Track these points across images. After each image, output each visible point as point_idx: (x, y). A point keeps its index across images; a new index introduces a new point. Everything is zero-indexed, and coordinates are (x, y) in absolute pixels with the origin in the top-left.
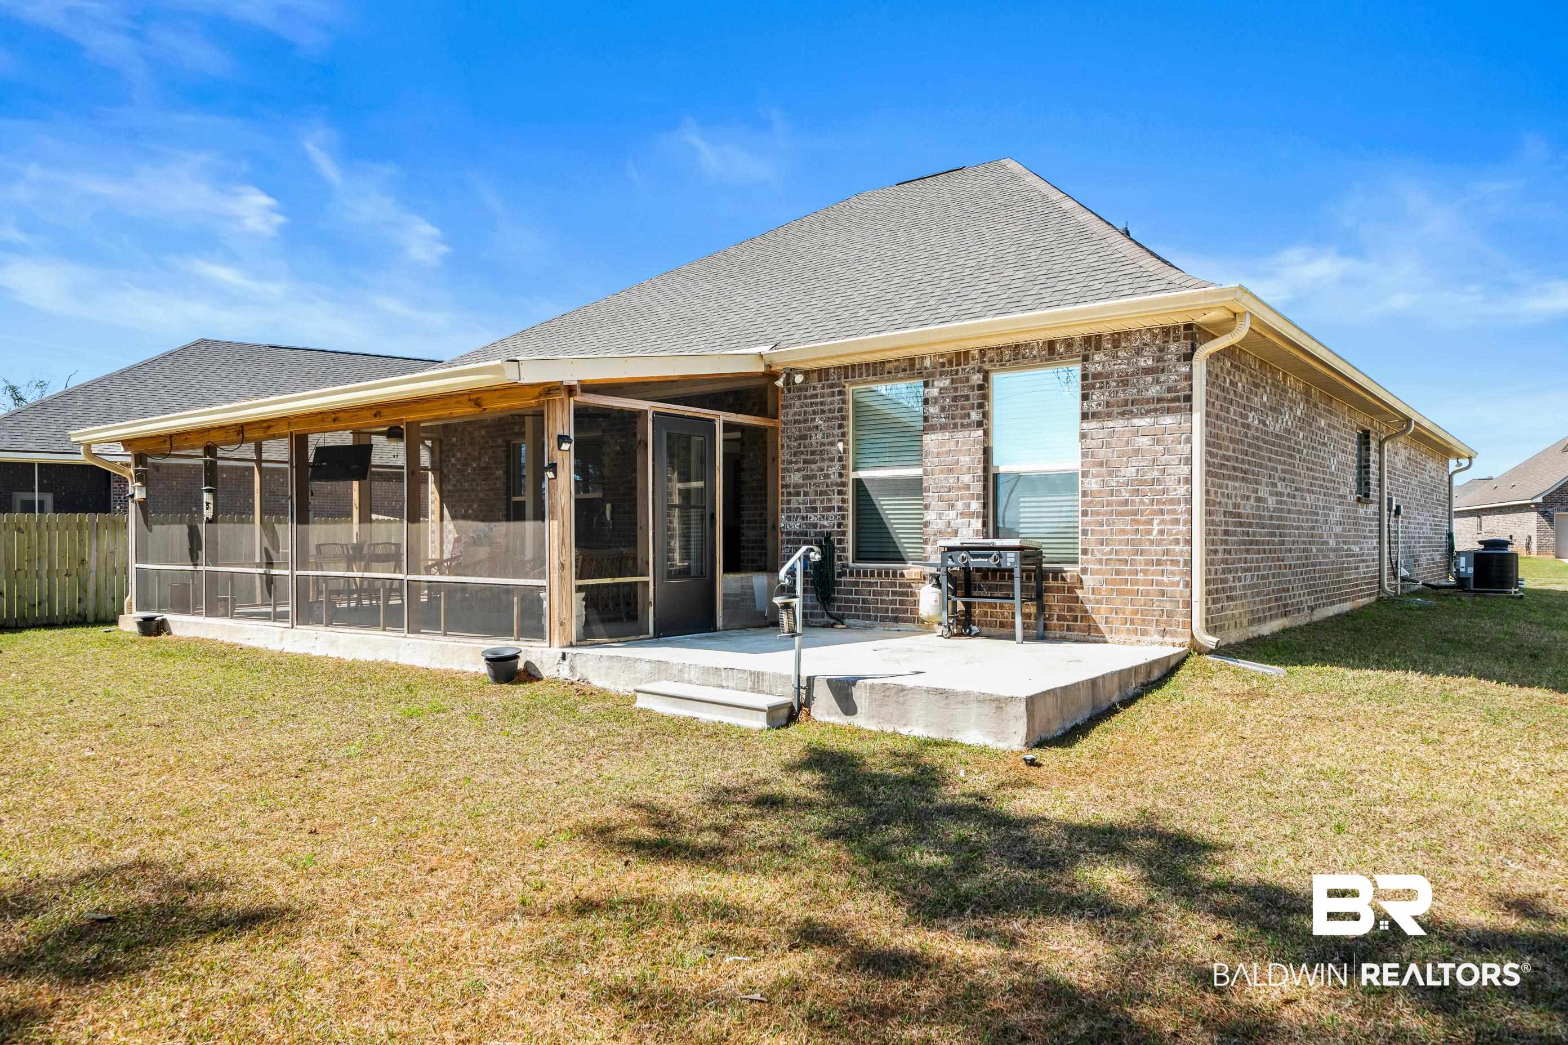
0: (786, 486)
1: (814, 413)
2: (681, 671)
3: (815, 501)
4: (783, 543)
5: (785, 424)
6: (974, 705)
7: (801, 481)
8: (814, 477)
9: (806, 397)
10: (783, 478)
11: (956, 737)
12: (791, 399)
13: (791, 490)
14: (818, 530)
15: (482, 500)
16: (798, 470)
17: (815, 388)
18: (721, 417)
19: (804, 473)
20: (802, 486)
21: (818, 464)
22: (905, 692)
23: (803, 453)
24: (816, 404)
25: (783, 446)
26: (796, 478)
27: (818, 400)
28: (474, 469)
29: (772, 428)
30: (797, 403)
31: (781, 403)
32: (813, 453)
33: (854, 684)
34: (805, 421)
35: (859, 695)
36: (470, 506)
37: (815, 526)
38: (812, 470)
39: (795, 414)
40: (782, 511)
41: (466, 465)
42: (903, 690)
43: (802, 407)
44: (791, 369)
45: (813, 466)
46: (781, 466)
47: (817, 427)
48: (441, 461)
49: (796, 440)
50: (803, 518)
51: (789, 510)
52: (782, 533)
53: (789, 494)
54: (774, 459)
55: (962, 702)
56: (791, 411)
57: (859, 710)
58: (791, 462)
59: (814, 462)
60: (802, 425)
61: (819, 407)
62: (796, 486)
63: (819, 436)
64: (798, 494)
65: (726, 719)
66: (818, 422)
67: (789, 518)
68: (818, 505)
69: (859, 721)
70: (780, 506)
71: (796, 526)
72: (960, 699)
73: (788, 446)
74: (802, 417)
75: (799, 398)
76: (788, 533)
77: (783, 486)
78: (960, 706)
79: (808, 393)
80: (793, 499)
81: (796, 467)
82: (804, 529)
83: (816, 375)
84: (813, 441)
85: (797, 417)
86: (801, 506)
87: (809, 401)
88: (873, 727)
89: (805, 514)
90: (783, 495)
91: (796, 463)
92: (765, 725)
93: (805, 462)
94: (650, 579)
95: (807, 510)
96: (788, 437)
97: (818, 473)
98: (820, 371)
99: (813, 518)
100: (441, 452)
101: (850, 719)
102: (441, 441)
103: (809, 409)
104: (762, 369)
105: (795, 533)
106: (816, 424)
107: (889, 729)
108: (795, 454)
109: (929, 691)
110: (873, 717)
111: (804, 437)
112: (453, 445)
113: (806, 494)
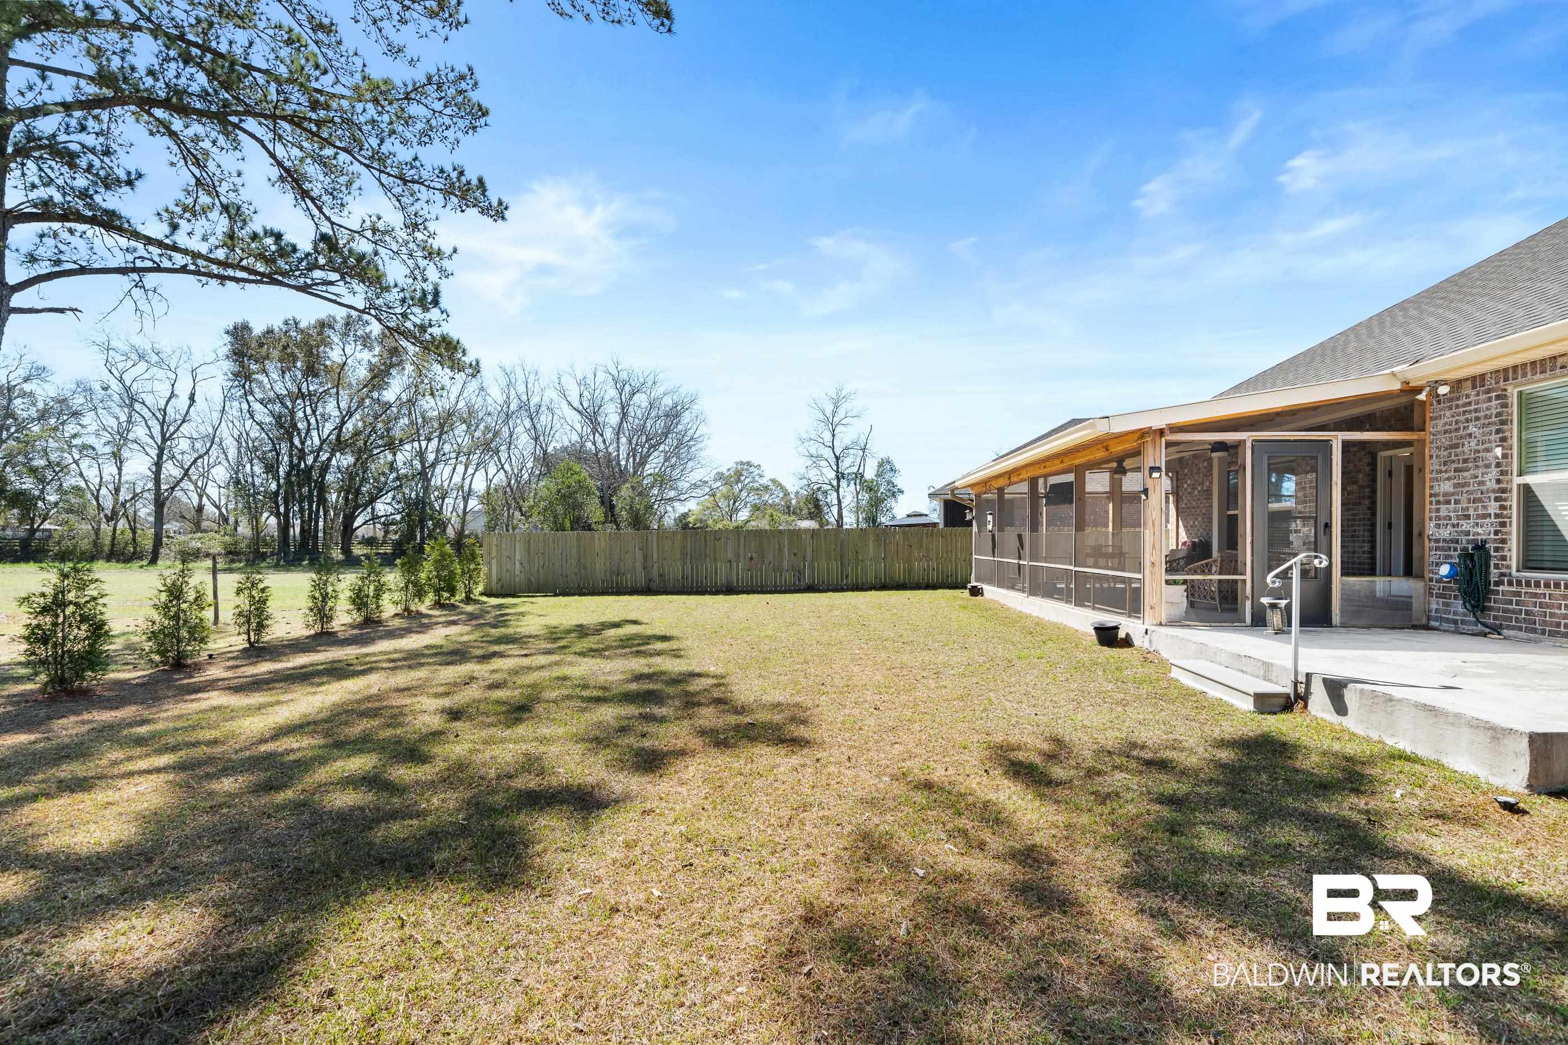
0: (1435, 495)
1: (1467, 421)
2: (1215, 653)
3: (1467, 509)
4: (1430, 549)
5: (1434, 435)
6: (1466, 730)
7: (1452, 490)
8: (1465, 485)
9: (1457, 406)
10: (1431, 487)
11: (1444, 760)
12: (1441, 410)
13: (1441, 498)
14: (1471, 537)
15: (1204, 514)
16: (1448, 479)
17: (1468, 396)
18: (1337, 439)
19: (1455, 481)
20: (1453, 494)
21: (1472, 472)
22: (1393, 703)
23: (1454, 462)
24: (1470, 412)
25: (1431, 457)
26: (1446, 487)
27: (1472, 407)
28: (1199, 492)
29: (1418, 441)
30: (1448, 413)
31: (1428, 415)
32: (1465, 461)
33: (1345, 686)
34: (1457, 430)
35: (1350, 696)
36: (1197, 519)
37: (1468, 533)
38: (1464, 478)
39: (1446, 424)
40: (1431, 519)
41: (1194, 489)
42: (1391, 700)
43: (1453, 416)
44: (1436, 382)
45: (1466, 474)
46: (1428, 476)
47: (1470, 435)
48: (1177, 487)
49: (1446, 449)
50: (1453, 526)
51: (1438, 518)
52: (1430, 540)
53: (1438, 502)
54: (1420, 470)
55: (1452, 724)
56: (1441, 422)
57: (1350, 712)
58: (1440, 472)
59: (1467, 470)
60: (1453, 434)
61: (1474, 415)
62: (1445, 495)
63: (1473, 443)
64: (1448, 502)
65: (1225, 698)
66: (1472, 429)
67: (1438, 526)
68: (1471, 512)
69: (1350, 722)
70: (1427, 514)
71: (1445, 533)
72: (1451, 719)
73: (1437, 456)
74: (1454, 426)
75: (1450, 408)
76: (1437, 541)
77: (1431, 495)
78: (1450, 727)
79: (1460, 402)
80: (1443, 507)
81: (1446, 475)
82: (1454, 536)
83: (1469, 383)
84: (1466, 449)
85: (1448, 427)
86: (1452, 514)
87: (1461, 410)
88: (1360, 731)
89: (1455, 522)
90: (1431, 503)
91: (1446, 472)
92: (1252, 708)
93: (1456, 470)
94: (1248, 577)
95: (1458, 518)
96: (1437, 448)
97: (1472, 481)
98: (1474, 379)
99: (1466, 525)
100: (1178, 480)
101: (1340, 718)
102: (1178, 473)
103: (1462, 418)
104: (1397, 386)
105: (1444, 540)
106: (1469, 432)
107: (1374, 736)
108: (1445, 464)
109: (1417, 705)
110: (1362, 721)
111: (1456, 446)
112: (1186, 475)
113: (1457, 502)
